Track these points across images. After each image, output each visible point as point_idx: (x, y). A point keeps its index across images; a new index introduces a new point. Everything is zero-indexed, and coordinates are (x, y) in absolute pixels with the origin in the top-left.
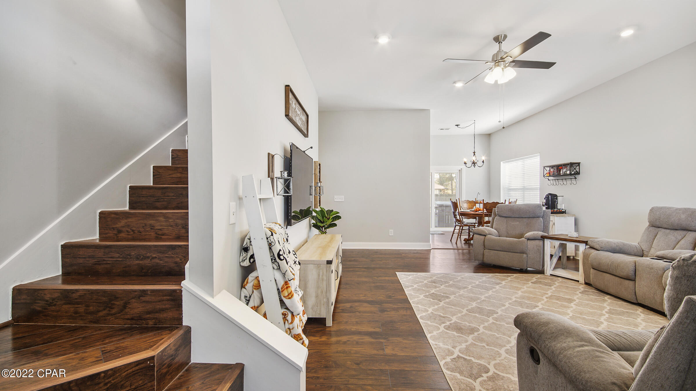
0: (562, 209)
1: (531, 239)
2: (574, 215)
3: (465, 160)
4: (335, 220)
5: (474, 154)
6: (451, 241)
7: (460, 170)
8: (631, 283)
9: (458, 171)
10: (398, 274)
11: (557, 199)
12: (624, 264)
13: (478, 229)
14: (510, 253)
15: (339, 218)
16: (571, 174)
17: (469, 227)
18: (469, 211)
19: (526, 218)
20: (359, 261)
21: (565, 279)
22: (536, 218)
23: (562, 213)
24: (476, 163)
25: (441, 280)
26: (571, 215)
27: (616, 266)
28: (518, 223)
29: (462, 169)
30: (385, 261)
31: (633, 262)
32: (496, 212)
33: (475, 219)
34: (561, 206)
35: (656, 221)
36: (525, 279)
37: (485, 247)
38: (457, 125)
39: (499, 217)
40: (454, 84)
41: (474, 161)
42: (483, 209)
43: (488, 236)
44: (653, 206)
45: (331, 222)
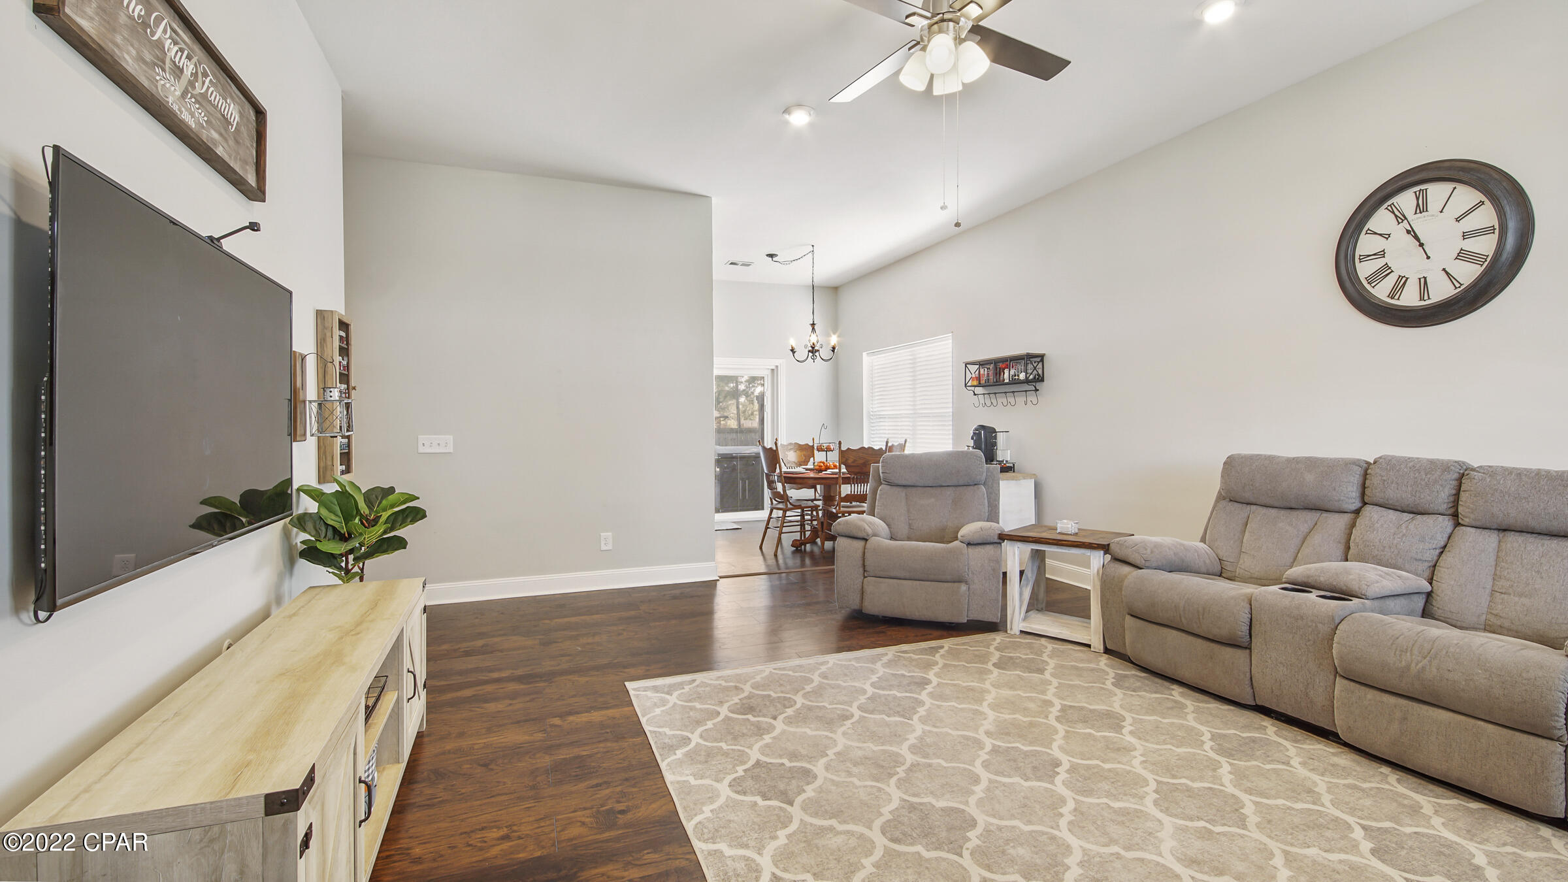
0: (1007, 461)
1: (975, 543)
2: (1034, 474)
3: (793, 342)
4: (403, 524)
5: (813, 329)
6: (761, 548)
7: (773, 370)
8: (1241, 655)
9: (769, 372)
10: (634, 689)
11: (995, 437)
12: (1222, 606)
13: (847, 522)
14: (930, 582)
15: (419, 516)
16: (1027, 381)
17: (803, 511)
18: (800, 469)
19: (951, 488)
20: (501, 651)
21: (1056, 642)
22: (972, 487)
23: (1007, 472)
24: (819, 351)
25: (769, 696)
26: (1027, 476)
27: (1198, 612)
28: (933, 500)
29: (777, 367)
30: (590, 640)
31: (1243, 600)
32: (881, 474)
33: (813, 490)
34: (1004, 453)
35: (1244, 488)
36: (976, 656)
37: (867, 571)
38: (771, 256)
39: (889, 487)
40: (787, 116)
41: (813, 344)
42: (840, 466)
43: (873, 540)
44: (1230, 454)
45: (385, 532)
